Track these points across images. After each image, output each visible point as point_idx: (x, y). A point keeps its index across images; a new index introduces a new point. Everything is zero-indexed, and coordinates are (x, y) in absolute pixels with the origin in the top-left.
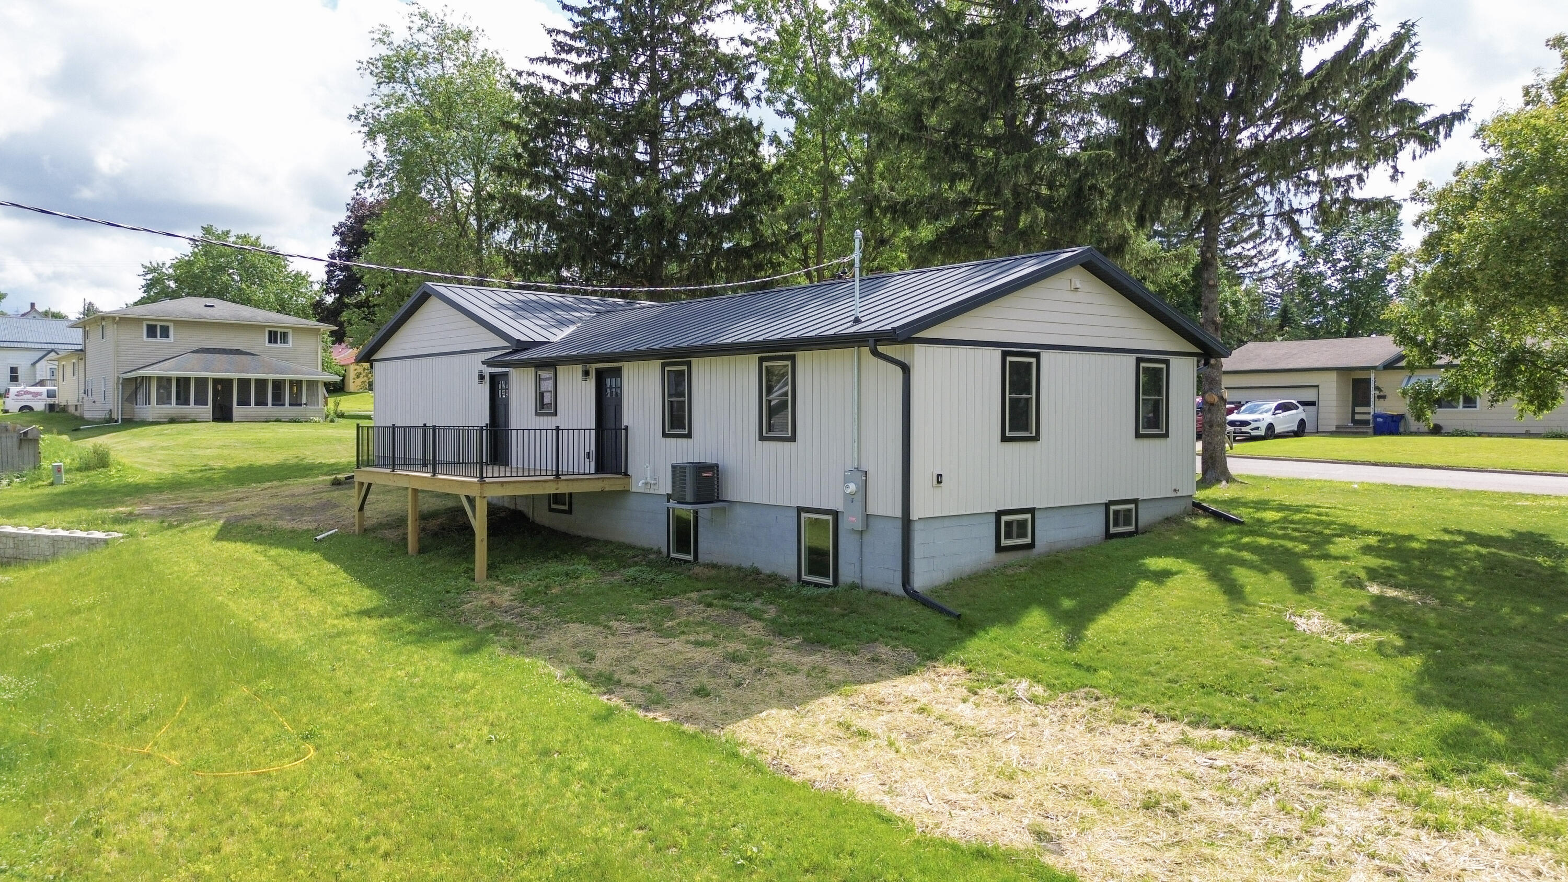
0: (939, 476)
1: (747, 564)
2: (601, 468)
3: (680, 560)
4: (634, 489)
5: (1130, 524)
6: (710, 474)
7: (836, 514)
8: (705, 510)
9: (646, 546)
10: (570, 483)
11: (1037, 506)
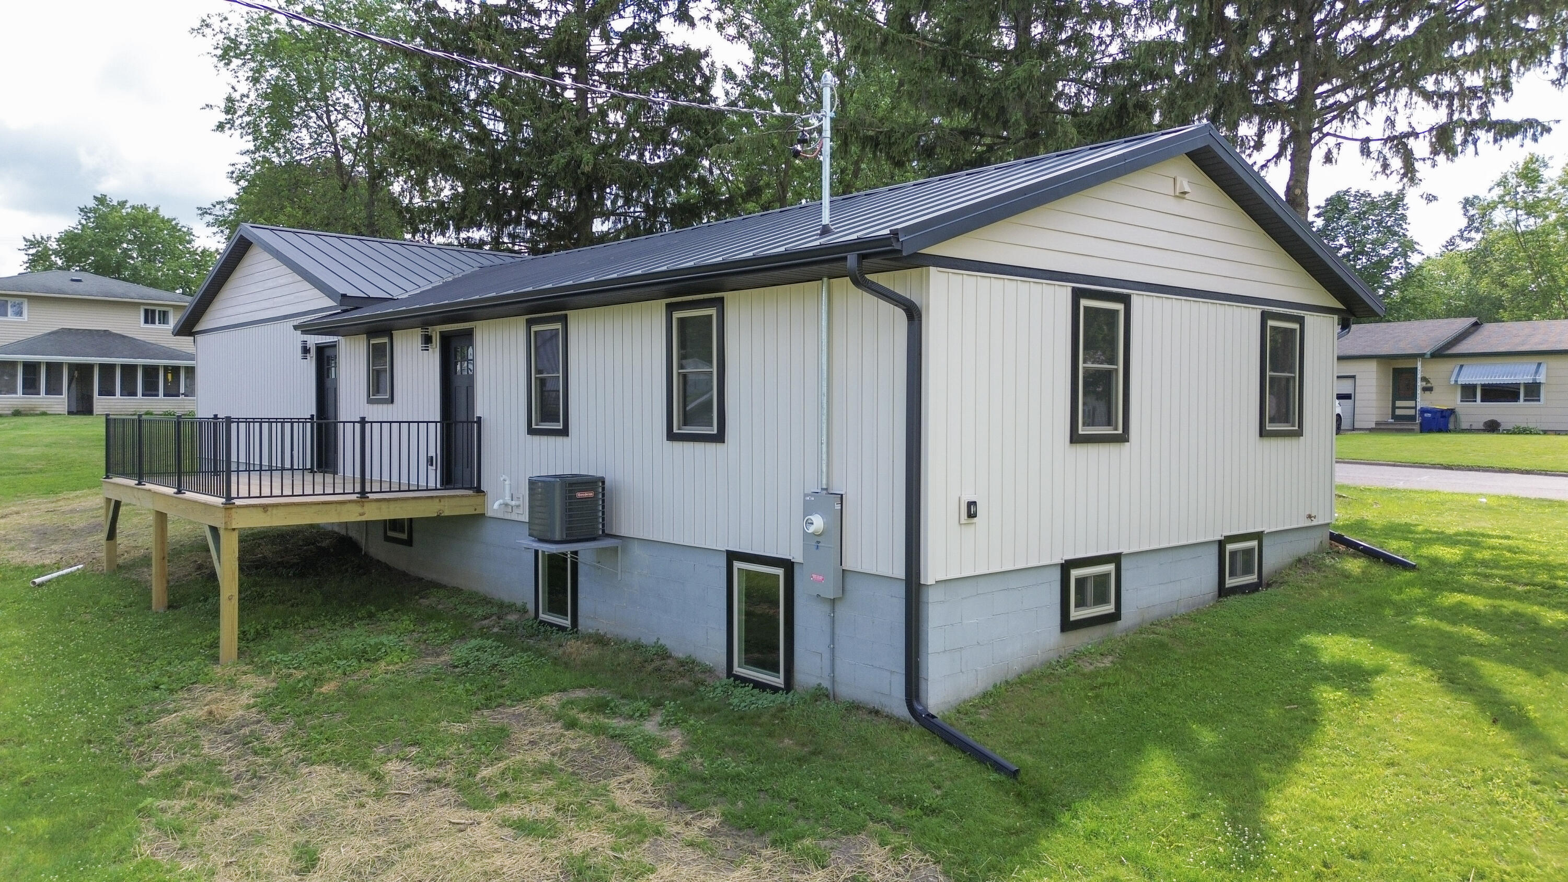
0: (972, 504)
1: (648, 639)
2: (448, 480)
3: (552, 625)
4: (490, 514)
5: (1252, 572)
6: (591, 494)
7: (788, 566)
8: (586, 551)
9: (506, 598)
10: (384, 506)
11: (1125, 550)
